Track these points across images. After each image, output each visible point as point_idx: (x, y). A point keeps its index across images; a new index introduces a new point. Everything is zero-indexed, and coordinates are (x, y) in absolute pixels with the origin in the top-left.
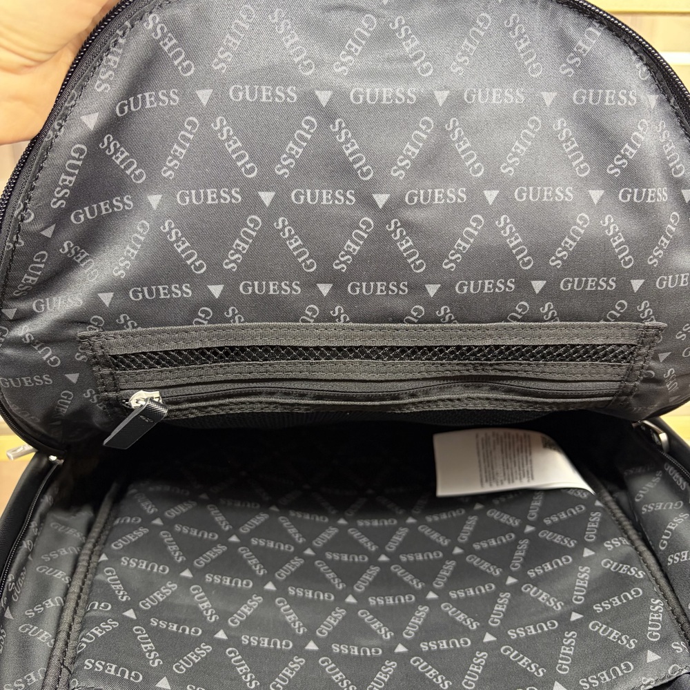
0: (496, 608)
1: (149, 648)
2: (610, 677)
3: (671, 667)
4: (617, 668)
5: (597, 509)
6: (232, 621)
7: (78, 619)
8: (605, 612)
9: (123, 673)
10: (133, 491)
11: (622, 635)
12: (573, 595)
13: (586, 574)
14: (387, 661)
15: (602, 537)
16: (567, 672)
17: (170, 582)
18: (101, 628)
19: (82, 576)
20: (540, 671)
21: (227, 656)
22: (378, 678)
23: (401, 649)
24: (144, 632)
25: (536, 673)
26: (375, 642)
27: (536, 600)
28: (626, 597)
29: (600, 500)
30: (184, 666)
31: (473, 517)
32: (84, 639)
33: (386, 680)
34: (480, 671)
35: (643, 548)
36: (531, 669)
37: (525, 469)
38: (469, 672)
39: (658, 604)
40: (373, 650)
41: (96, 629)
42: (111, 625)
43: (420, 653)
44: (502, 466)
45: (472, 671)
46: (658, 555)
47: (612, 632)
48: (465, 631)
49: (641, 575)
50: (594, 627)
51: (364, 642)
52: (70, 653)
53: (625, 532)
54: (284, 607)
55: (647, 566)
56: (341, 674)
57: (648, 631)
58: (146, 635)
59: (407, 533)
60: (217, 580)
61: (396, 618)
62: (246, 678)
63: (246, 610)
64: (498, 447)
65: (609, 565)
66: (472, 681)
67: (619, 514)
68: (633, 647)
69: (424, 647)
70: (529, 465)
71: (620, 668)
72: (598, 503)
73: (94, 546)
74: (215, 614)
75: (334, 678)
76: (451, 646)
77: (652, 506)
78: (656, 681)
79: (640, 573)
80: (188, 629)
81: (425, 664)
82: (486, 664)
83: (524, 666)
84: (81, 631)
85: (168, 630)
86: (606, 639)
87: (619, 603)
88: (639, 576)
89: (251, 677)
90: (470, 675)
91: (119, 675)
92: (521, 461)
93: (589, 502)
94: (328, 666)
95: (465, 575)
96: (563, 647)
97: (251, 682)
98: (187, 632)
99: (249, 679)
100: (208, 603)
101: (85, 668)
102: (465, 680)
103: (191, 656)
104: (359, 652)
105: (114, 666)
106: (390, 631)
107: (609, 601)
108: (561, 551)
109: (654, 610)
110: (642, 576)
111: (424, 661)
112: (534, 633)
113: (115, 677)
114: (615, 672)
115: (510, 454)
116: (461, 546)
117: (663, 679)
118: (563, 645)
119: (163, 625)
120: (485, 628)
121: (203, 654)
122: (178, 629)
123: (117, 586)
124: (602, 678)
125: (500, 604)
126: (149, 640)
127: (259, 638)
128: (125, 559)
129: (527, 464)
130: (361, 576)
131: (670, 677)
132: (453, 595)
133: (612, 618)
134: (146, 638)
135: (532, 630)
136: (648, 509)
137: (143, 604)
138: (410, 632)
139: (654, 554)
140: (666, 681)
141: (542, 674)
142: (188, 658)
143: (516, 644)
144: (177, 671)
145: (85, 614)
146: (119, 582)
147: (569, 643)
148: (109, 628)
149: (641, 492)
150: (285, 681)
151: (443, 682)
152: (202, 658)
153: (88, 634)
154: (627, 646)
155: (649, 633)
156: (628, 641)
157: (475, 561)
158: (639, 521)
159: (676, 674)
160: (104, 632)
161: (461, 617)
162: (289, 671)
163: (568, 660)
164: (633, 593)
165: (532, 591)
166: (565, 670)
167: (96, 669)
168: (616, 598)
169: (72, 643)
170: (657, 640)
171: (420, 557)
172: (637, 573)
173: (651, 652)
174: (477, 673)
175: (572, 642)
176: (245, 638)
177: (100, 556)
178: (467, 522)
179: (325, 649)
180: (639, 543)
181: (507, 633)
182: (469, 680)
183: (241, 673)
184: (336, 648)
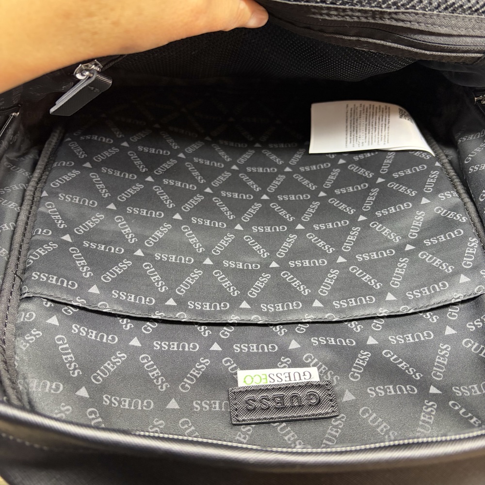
0: (348, 238)
1: (82, 264)
2: (430, 291)
3: (478, 287)
4: (436, 286)
5: (436, 168)
6: (148, 243)
7: (26, 240)
8: (433, 246)
9: (62, 282)
10: (69, 139)
11: (443, 263)
12: (409, 232)
13: (421, 217)
14: (264, 274)
15: (437, 190)
16: (398, 286)
17: (98, 214)
18: (44, 248)
19: (28, 208)
20: (378, 284)
21: (143, 269)
22: (256, 286)
23: (274, 265)
24: (78, 252)
25: (374, 286)
26: (256, 259)
27: (379, 234)
28: (450, 235)
29: (439, 162)
30: (110, 277)
31: (337, 170)
32: (31, 257)
33: (262, 287)
34: (332, 283)
35: (467, 200)
36: (371, 283)
37: (383, 134)
38: (324, 284)
39: (474, 242)
40: (254, 265)
41: (40, 250)
42: (52, 246)
43: (288, 269)
44: (364, 132)
45: (326, 283)
46: (478, 205)
47: (435, 260)
48: (324, 254)
49: (464, 219)
50: (422, 255)
51: (247, 259)
52: (21, 266)
53: (455, 187)
54: (188, 232)
55: (468, 213)
56: (229, 282)
57: (463, 260)
58: (80, 254)
59: (284, 179)
60: (136, 211)
61: (271, 242)
62: (158, 284)
63: (159, 234)
64: (363, 116)
65: (440, 211)
66: (326, 290)
67: (452, 173)
68: (450, 272)
69: (292, 264)
70: (387, 132)
71: (438, 286)
72: (437, 164)
73: (37, 184)
74: (134, 237)
75: (224, 285)
76: (312, 265)
77: (477, 167)
78: (464, 296)
79: (463, 218)
80: (113, 249)
81: (292, 276)
82: (337, 278)
83: (366, 281)
84: (29, 249)
85: (98, 250)
86: (430, 265)
87: (444, 240)
88: (463, 220)
89: (162, 283)
90: (324, 286)
91: (59, 284)
92: (380, 128)
93: (430, 163)
94: (219, 276)
95: (326, 212)
96: (397, 269)
97: (161, 287)
98: (113, 251)
99: (160, 285)
100: (129, 229)
101: (33, 278)
102: (321, 289)
103: (115, 269)
104: (243, 267)
105: (55, 277)
106: (267, 252)
107: (436, 238)
108: (404, 198)
109: (470, 246)
110: (465, 221)
111: (291, 274)
112: (376, 257)
113: (56, 286)
114: (434, 288)
115: (372, 122)
116: (325, 191)
117: (470, 295)
118: (397, 267)
119: (93, 246)
120: (339, 252)
121: (125, 267)
122: (105, 248)
123: (56, 216)
124: (424, 292)
125: (352, 235)
126: (82, 258)
127: (168, 255)
128: (62, 195)
129: (385, 131)
130: (247, 210)
131: (476, 294)
132: (316, 227)
133: (437, 250)
134: (80, 256)
135: (375, 255)
136: (474, 169)
137: (77, 230)
138: (282, 253)
139: (475, 204)
140: (472, 296)
141: (379, 287)
142: (113, 270)
143: (362, 265)
144: (104, 280)
145: (32, 237)
146: (57, 213)
147: (403, 266)
148: (50, 249)
149: (470, 155)
150: (187, 286)
151: (304, 290)
152: (124, 271)
153: (34, 253)
154: (446, 270)
155: (464, 262)
156: (447, 267)
157: (335, 202)
158: (466, 179)
159: (480, 292)
160: (47, 252)
161: (321, 244)
162: (191, 279)
163: (400, 278)
164: (456, 233)
165: (378, 227)
166: (397, 285)
167: (41, 280)
168: (442, 236)
169: (22, 259)
170: (469, 267)
171: (293, 198)
172: (461, 218)
173: (464, 276)
174: (330, 284)
175: (404, 265)
176: (158, 255)
177: (42, 192)
178: (332, 173)
179: (218, 264)
180: (465, 196)
181: (355, 256)
182: (323, 289)
183: (154, 281)
184: (226, 263)
